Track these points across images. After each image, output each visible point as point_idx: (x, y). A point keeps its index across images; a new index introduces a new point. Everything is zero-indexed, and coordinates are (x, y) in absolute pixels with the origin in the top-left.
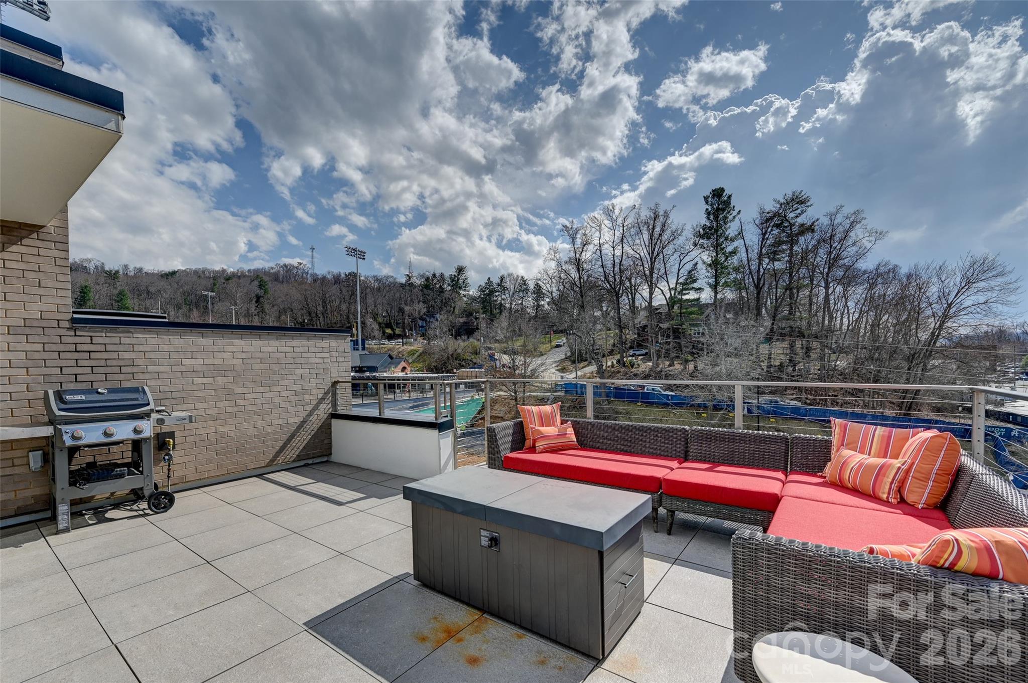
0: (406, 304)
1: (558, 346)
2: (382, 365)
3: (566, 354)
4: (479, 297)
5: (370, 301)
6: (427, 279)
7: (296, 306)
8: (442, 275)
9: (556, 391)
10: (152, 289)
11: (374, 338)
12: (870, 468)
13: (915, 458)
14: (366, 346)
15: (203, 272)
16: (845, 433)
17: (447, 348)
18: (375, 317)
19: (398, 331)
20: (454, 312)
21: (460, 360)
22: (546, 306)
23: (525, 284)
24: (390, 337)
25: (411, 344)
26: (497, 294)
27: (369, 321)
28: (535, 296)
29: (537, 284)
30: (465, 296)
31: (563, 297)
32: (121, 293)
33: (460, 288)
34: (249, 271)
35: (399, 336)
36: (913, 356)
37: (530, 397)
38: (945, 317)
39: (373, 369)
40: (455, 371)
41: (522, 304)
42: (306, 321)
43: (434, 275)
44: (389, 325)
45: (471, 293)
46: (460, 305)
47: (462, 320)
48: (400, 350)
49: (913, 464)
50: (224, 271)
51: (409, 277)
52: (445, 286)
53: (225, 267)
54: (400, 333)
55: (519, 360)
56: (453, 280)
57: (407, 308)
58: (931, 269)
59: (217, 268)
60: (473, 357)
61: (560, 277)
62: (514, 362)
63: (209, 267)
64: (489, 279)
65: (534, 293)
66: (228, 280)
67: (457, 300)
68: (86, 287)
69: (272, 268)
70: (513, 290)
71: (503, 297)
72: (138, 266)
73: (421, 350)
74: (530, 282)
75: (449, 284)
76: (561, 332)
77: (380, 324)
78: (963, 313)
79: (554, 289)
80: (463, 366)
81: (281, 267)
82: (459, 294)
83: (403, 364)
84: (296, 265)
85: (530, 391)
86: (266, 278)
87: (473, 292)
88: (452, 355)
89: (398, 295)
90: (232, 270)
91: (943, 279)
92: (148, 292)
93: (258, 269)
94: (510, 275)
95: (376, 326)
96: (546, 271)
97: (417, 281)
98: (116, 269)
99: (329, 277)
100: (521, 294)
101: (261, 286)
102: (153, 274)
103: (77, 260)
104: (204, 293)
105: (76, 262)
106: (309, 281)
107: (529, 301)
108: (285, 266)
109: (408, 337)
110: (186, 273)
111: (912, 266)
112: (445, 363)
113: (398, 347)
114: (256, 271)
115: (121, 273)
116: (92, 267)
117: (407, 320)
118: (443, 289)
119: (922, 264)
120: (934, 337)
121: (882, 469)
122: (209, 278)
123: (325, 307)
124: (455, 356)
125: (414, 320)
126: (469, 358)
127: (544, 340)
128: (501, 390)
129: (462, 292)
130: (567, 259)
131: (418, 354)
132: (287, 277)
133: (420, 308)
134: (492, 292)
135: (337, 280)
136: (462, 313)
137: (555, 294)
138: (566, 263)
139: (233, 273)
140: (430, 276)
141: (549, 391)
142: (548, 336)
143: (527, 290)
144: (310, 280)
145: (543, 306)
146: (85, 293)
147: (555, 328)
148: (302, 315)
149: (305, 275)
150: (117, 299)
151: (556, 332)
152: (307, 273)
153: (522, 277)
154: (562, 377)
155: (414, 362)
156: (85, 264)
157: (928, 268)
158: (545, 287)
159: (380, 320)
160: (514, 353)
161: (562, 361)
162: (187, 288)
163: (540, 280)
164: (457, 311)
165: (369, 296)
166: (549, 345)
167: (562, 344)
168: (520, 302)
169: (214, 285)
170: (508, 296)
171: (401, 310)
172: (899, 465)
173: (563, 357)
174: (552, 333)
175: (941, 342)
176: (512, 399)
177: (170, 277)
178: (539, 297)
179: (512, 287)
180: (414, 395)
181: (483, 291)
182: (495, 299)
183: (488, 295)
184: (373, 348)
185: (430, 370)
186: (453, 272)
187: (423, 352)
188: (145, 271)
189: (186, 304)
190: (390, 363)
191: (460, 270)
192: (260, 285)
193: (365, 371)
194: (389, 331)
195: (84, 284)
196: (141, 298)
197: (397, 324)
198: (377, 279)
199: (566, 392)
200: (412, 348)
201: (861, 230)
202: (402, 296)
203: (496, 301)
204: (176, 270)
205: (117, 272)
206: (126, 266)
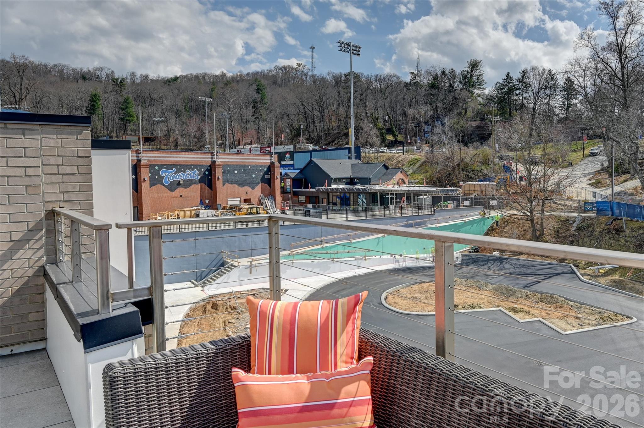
0: (410, 107)
1: (593, 155)
2: (375, 177)
3: (602, 165)
4: (497, 96)
5: (370, 103)
6: (436, 77)
7: (292, 111)
8: (452, 71)
9: (585, 211)
10: (155, 96)
11: (372, 146)
14: (362, 154)
15: (204, 77)
17: (452, 157)
18: (375, 121)
19: (400, 138)
20: (465, 114)
21: (467, 171)
22: (579, 105)
23: (552, 79)
24: (391, 145)
25: (413, 152)
26: (517, 92)
27: (367, 126)
28: (564, 93)
29: (568, 79)
30: (479, 96)
31: (599, 93)
32: (126, 101)
33: (473, 86)
34: (248, 74)
35: (401, 143)
37: (550, 217)
39: (365, 181)
40: (461, 183)
41: (548, 103)
42: (302, 127)
43: (444, 72)
44: (390, 131)
45: (487, 92)
46: (473, 106)
47: (474, 124)
48: (400, 159)
50: (223, 75)
51: (415, 76)
52: (456, 85)
53: (225, 72)
54: (402, 139)
55: (537, 171)
56: (465, 77)
57: (411, 112)
59: (218, 73)
60: (483, 167)
61: (596, 68)
62: (530, 174)
63: (208, 72)
64: (508, 74)
65: (564, 89)
66: (226, 84)
67: (469, 100)
68: (95, 95)
69: (271, 71)
70: (537, 87)
71: (525, 95)
72: (144, 74)
73: (423, 159)
74: (558, 76)
75: (460, 82)
76: (597, 137)
77: (380, 130)
79: (589, 84)
80: (471, 178)
81: (280, 69)
82: (472, 93)
83: (399, 176)
84: (295, 66)
85: (551, 211)
86: (263, 82)
87: (489, 90)
88: (458, 165)
89: (400, 97)
90: (231, 74)
92: (152, 100)
93: (257, 73)
94: (534, 69)
95: (374, 132)
96: (577, 61)
97: (425, 81)
98: (125, 76)
99: (329, 78)
100: (548, 92)
101: (258, 91)
102: (157, 81)
103: (91, 69)
104: (201, 98)
105: (89, 71)
106: (308, 84)
107: (558, 102)
108: (284, 67)
109: (410, 144)
110: (188, 78)
112: (450, 174)
113: (398, 155)
114: (255, 74)
115: (129, 81)
116: (103, 75)
117: (410, 125)
118: (453, 87)
122: (209, 83)
123: (322, 111)
124: (462, 165)
125: (418, 125)
126: (479, 169)
127: (575, 147)
128: (512, 208)
129: (476, 91)
130: (605, 45)
131: (419, 163)
132: (285, 79)
133: (425, 110)
134: (512, 90)
135: (337, 81)
136: (476, 115)
137: (590, 90)
138: (603, 49)
139: (233, 77)
140: (439, 73)
141: (575, 210)
142: (581, 142)
143: (555, 86)
144: (309, 82)
145: (575, 105)
146: (95, 101)
147: (591, 133)
148: (298, 120)
149: (304, 78)
150: (123, 107)
151: (590, 138)
152: (306, 75)
153: (550, 71)
154: (595, 195)
155: (414, 172)
156: (98, 73)
158: (577, 81)
159: (380, 125)
160: (535, 162)
161: (598, 172)
162: (187, 94)
163: (570, 72)
164: (469, 113)
165: (370, 98)
166: (581, 153)
167: (597, 151)
168: (546, 101)
169: (213, 90)
170: (531, 94)
171: (404, 113)
173: (598, 168)
174: (585, 137)
176: (527, 220)
177: (171, 83)
178: (569, 94)
179: (537, 83)
180: (409, 212)
181: (501, 89)
182: (515, 98)
183: (507, 93)
184: (369, 158)
185: (432, 182)
186: (465, 68)
187: (425, 162)
188: (150, 77)
189: (186, 111)
190: (385, 174)
191: (474, 65)
192: (258, 89)
193: (356, 183)
194: (390, 137)
195: (94, 93)
196: (145, 105)
197: (400, 129)
198: (378, 79)
199: (599, 211)
200: (414, 156)
202: (406, 97)
203: (516, 100)
204: (178, 75)
205: (123, 80)
206: (133, 74)
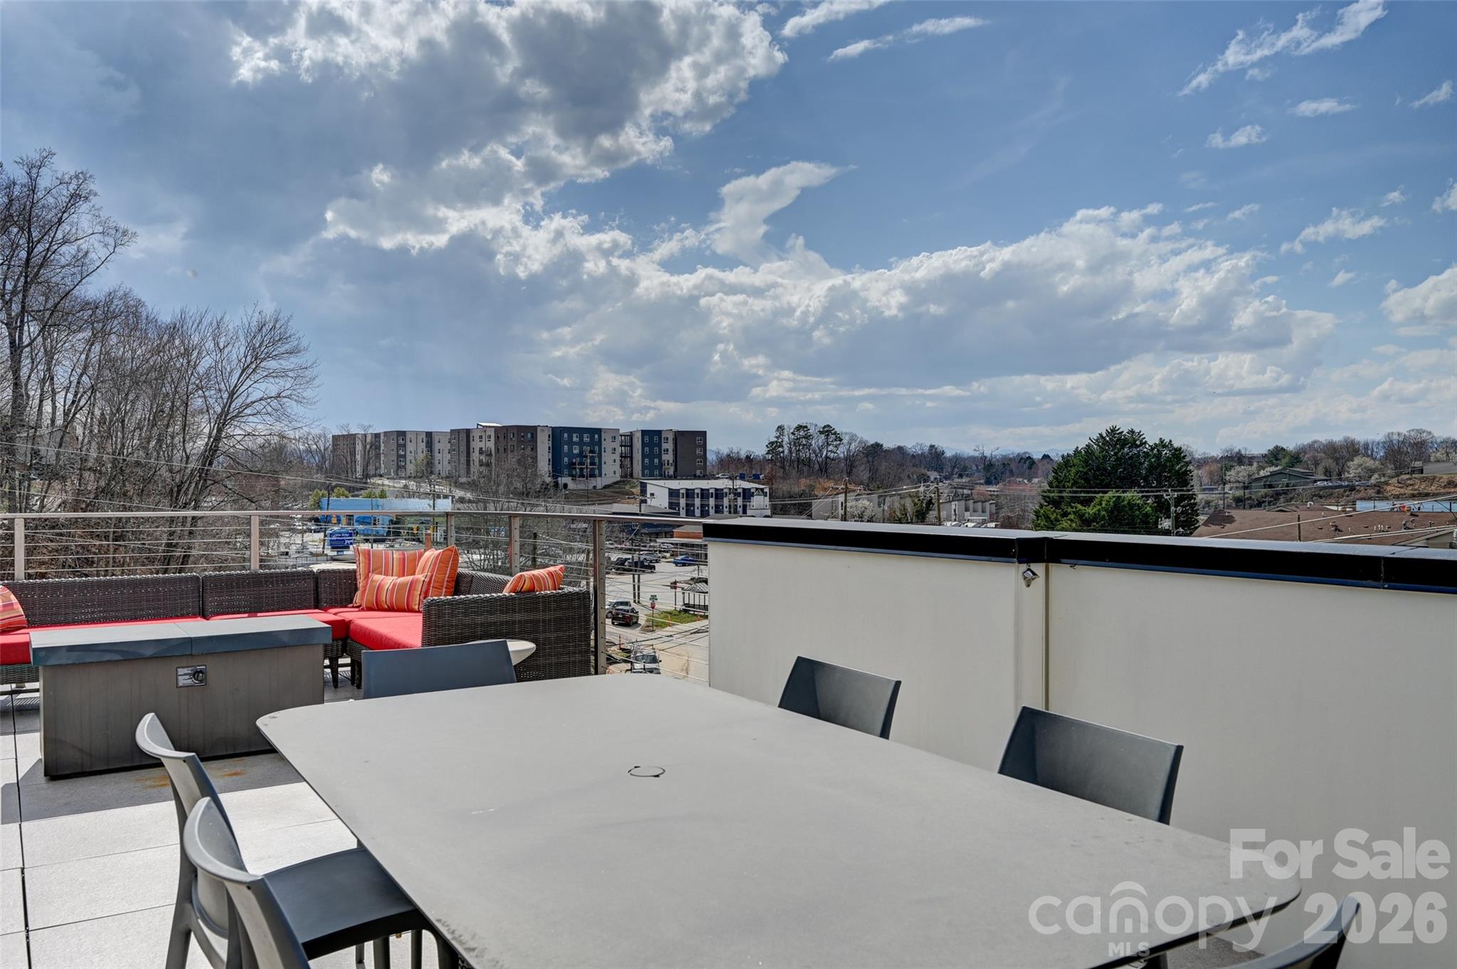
12: (402, 585)
13: (433, 571)
16: (369, 560)
36: (179, 487)
38: (223, 420)
49: (432, 576)
58: (205, 322)
78: (248, 411)
91: (222, 347)
111: (178, 311)
119: (192, 311)
120: (211, 452)
121: (412, 583)
157: (200, 322)
172: (423, 579)
175: (220, 463)
201: (89, 217)
